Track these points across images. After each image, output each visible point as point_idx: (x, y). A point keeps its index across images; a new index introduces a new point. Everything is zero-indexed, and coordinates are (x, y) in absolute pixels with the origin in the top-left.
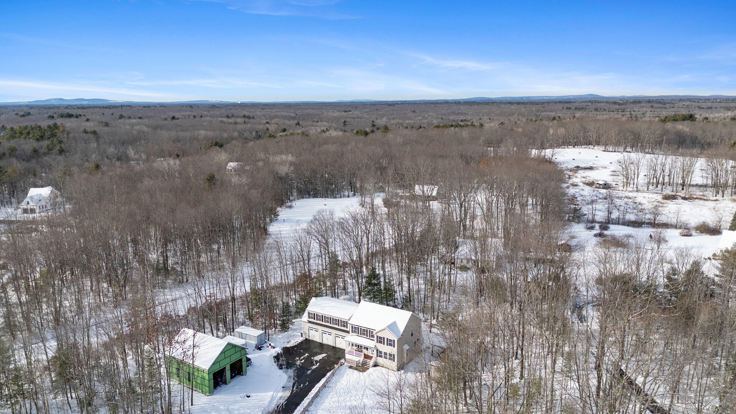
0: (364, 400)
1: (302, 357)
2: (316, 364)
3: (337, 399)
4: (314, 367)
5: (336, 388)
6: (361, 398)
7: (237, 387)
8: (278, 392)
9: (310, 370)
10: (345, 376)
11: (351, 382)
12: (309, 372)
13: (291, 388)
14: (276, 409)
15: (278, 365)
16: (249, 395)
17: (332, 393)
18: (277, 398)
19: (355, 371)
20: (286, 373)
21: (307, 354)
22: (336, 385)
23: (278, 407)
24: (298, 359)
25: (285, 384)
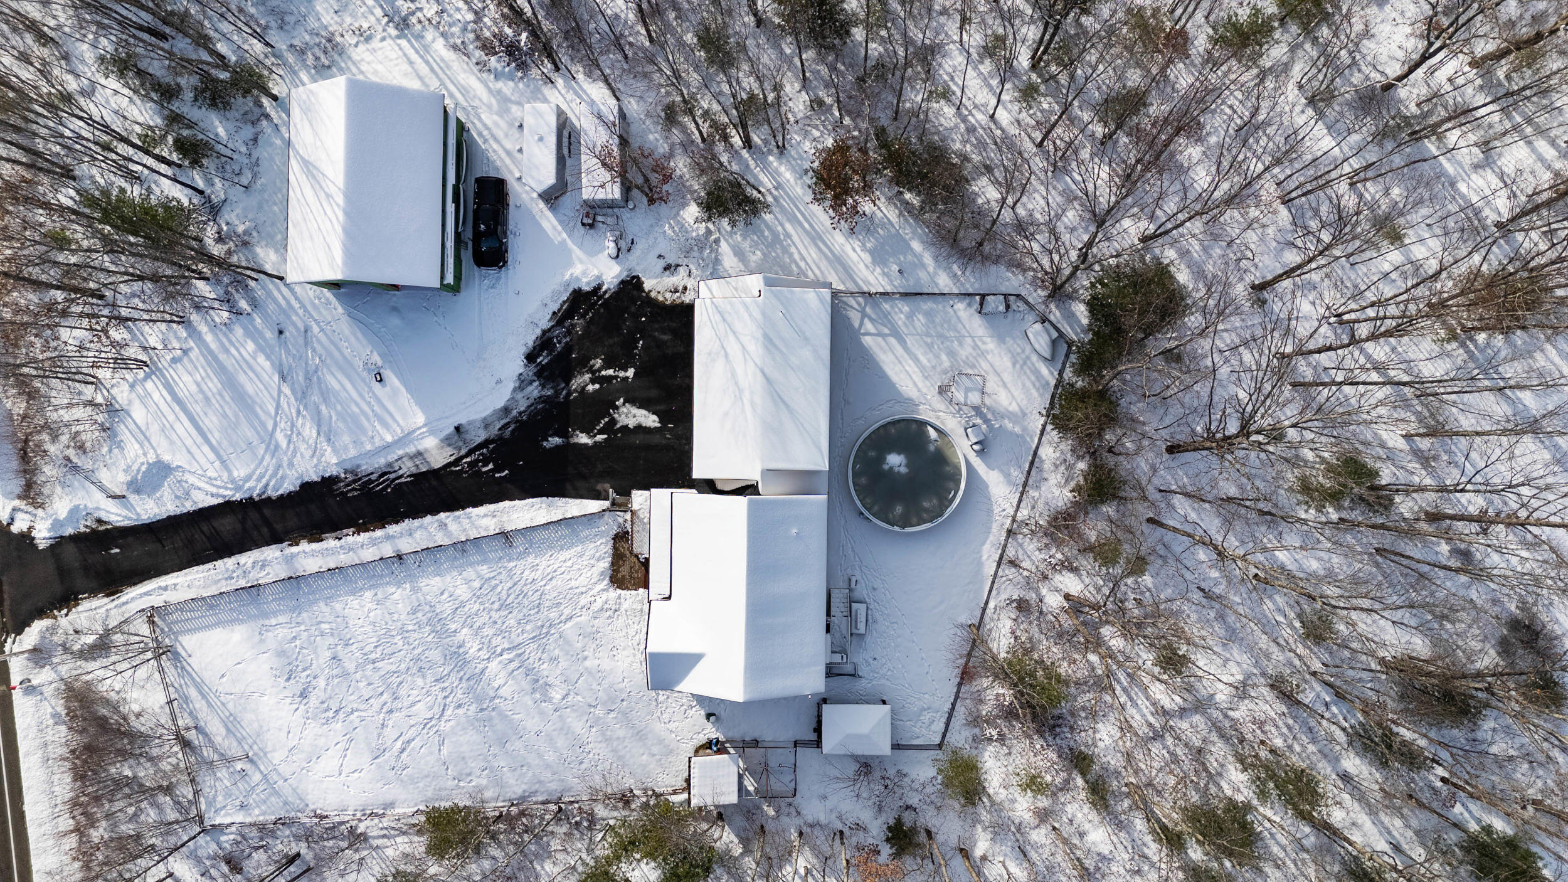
0: (494, 666)
1: (610, 372)
2: (600, 432)
3: (465, 597)
4: (583, 439)
5: (512, 564)
6: (499, 650)
7: (395, 321)
8: (432, 432)
9: (564, 434)
10: (572, 552)
11: (554, 582)
12: (556, 441)
13: (463, 452)
14: (373, 477)
15: (544, 332)
16: (387, 374)
17: (484, 569)
18: (411, 449)
19: (605, 564)
20: (523, 383)
21: (630, 373)
22: (521, 556)
23: (384, 474)
24: (598, 363)
25: (470, 423)
